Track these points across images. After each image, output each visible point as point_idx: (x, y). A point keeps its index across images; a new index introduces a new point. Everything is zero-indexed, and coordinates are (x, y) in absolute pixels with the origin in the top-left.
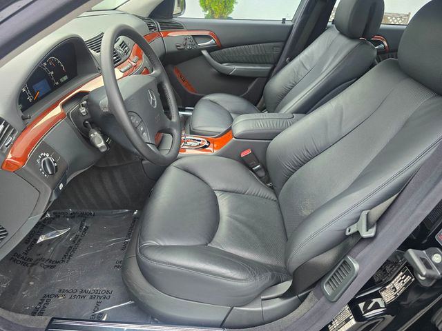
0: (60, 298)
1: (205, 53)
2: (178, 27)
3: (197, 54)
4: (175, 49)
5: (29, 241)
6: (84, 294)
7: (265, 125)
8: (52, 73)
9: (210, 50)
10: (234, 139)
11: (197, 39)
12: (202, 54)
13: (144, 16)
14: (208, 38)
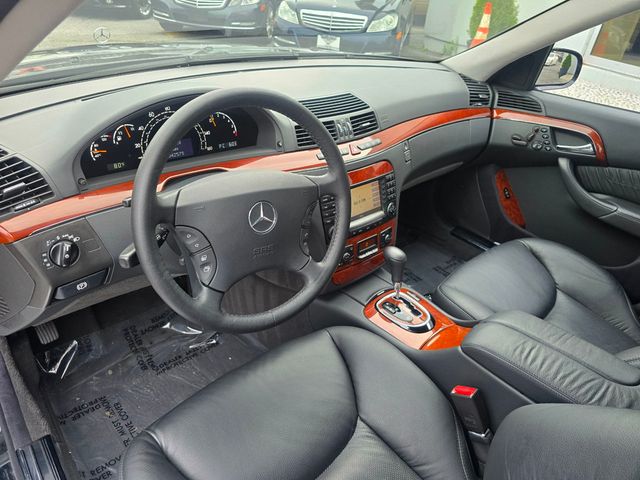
0: (108, 413)
1: (564, 163)
2: (533, 107)
3: (549, 161)
4: (508, 142)
5: (157, 320)
6: (126, 429)
7: (539, 361)
8: (208, 133)
9: (576, 161)
10: (459, 349)
11: (559, 136)
12: (557, 164)
13: (477, 79)
14: (585, 139)
